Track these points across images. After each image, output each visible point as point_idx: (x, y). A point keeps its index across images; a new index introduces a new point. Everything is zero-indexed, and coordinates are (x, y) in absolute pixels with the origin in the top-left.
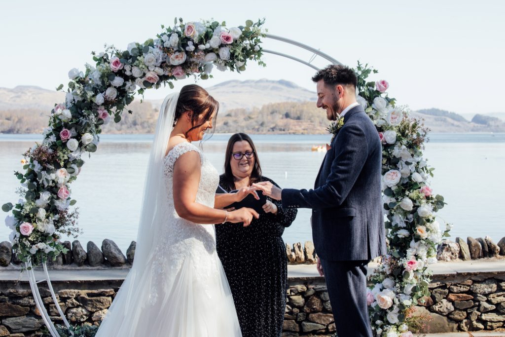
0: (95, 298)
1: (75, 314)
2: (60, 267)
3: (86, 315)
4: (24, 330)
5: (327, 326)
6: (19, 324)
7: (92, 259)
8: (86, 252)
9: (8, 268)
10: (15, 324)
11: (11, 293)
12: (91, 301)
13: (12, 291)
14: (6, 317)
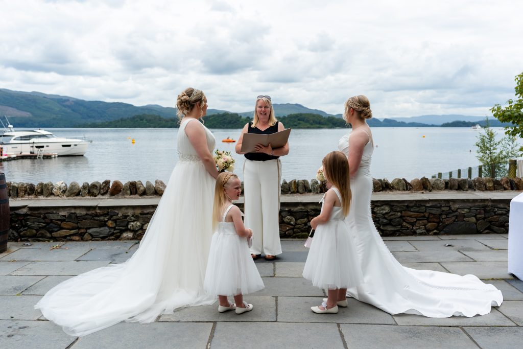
0: (145, 216)
1: (133, 225)
2: (128, 196)
3: (139, 226)
4: (101, 236)
5: (285, 232)
6: (98, 232)
7: (148, 192)
8: (145, 186)
9: (96, 198)
10: (95, 232)
11: (93, 214)
12: (142, 217)
13: (93, 212)
14: (89, 228)
